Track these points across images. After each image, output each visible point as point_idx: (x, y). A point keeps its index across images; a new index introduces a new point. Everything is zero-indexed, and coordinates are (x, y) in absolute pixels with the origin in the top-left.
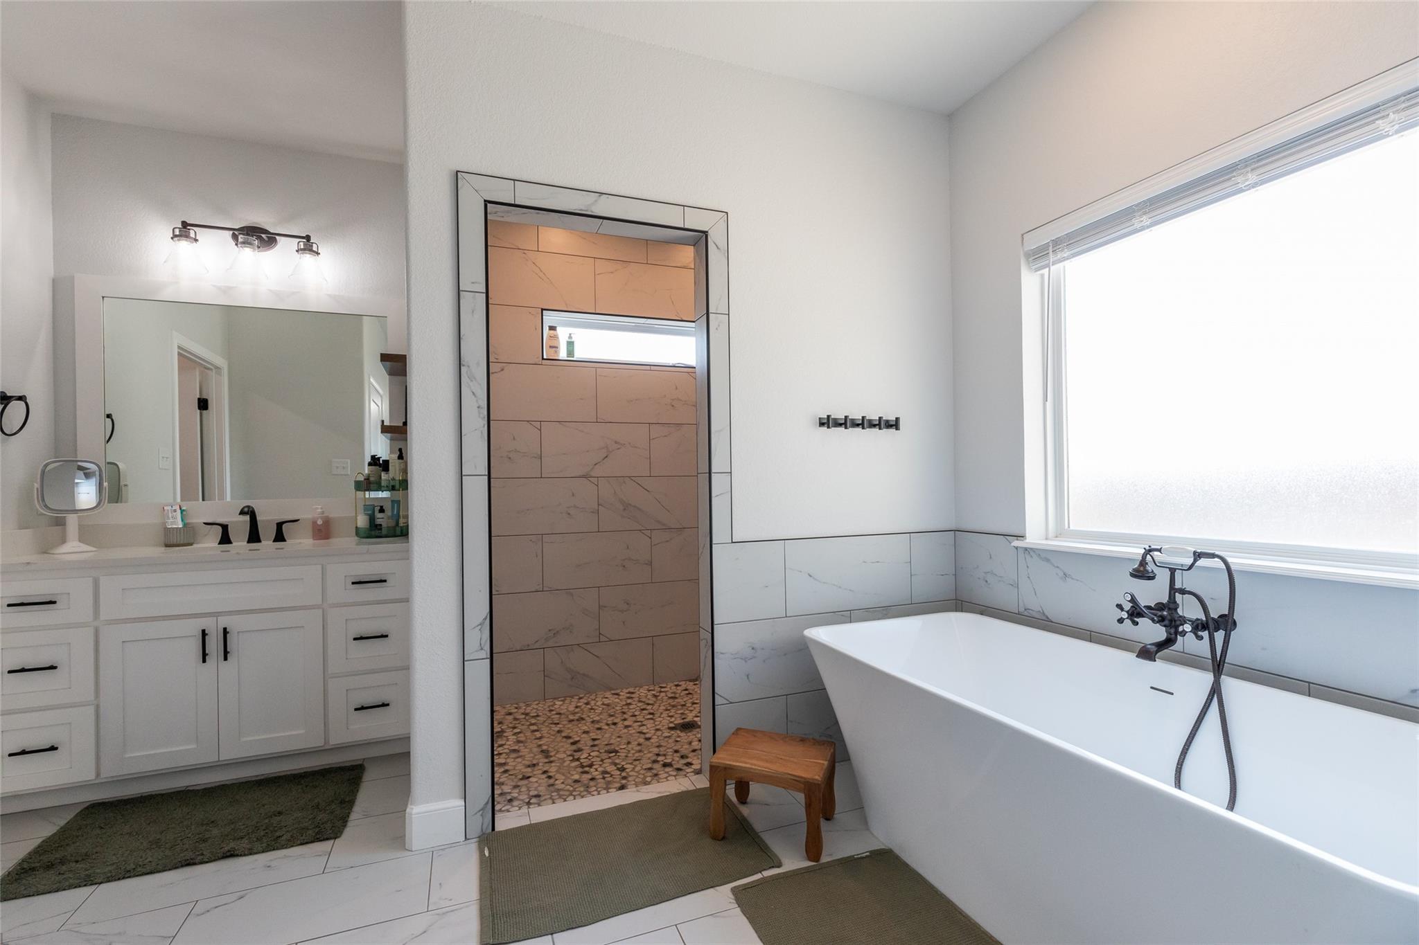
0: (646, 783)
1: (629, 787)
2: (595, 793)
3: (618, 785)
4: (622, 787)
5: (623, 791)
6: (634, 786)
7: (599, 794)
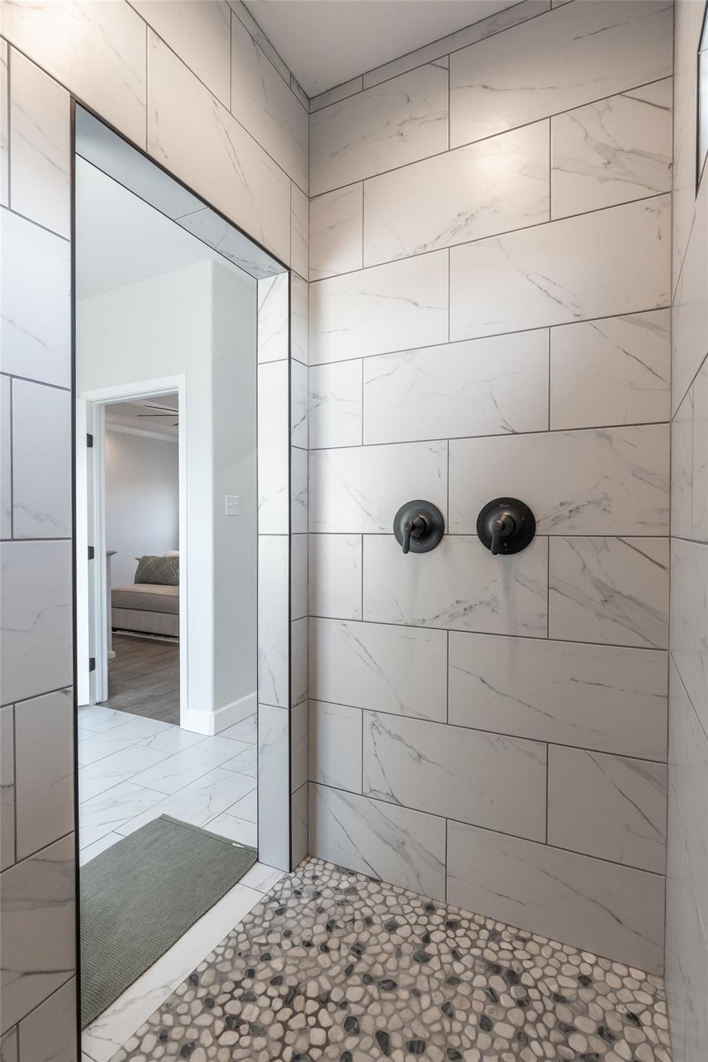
0: (167, 1008)
1: (185, 987)
2: (220, 951)
3: (204, 980)
4: (194, 980)
5: (187, 975)
6: (180, 992)
7: (214, 952)
